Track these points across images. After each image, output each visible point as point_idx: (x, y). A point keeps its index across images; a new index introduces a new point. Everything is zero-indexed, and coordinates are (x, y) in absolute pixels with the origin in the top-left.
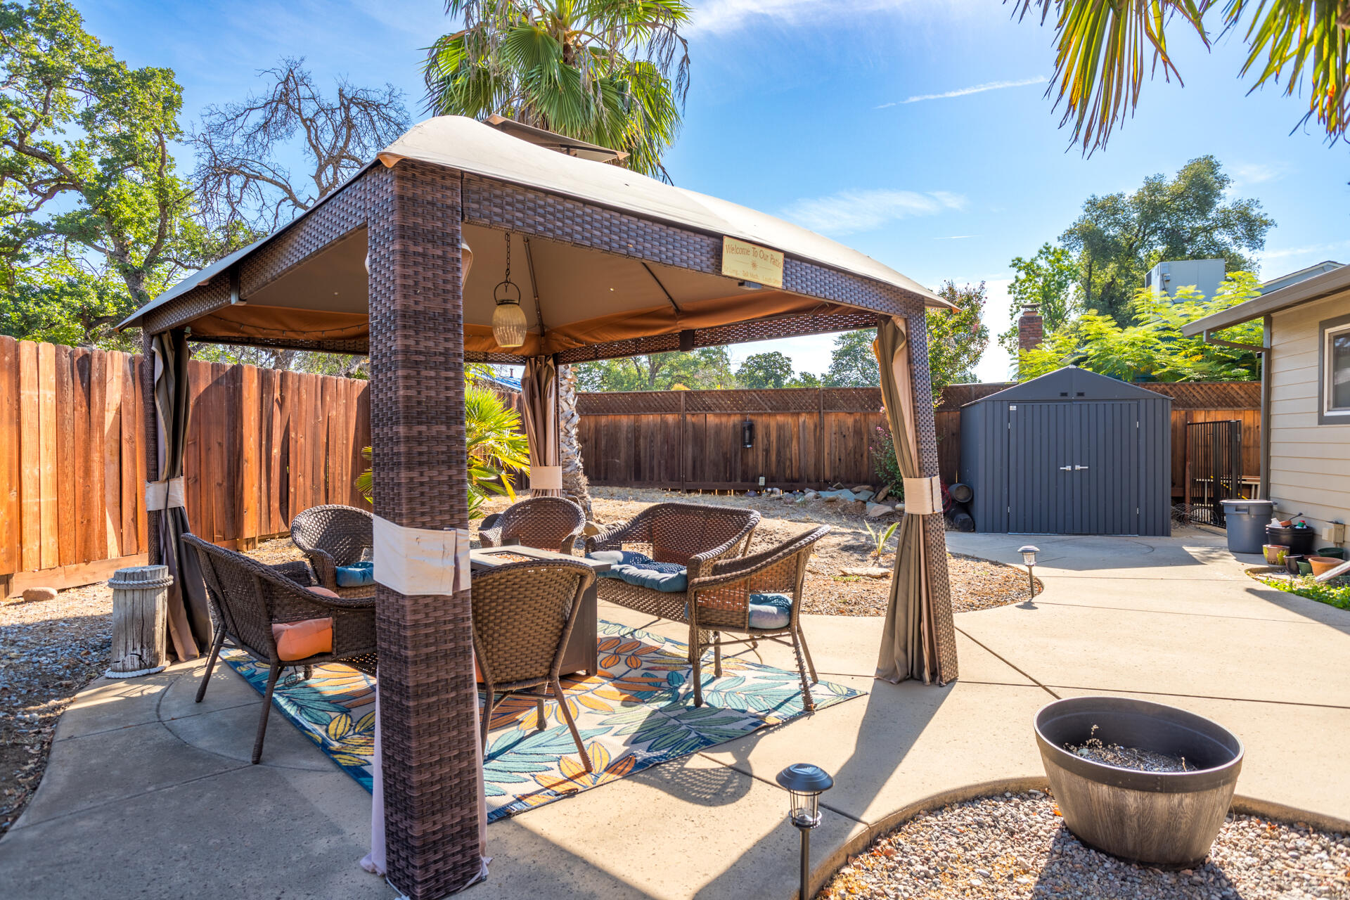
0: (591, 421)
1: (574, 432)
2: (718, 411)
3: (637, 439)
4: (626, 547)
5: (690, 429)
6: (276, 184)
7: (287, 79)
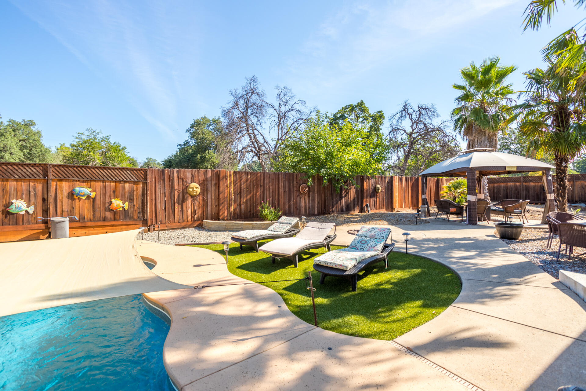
0: (492, 185)
1: (487, 188)
2: (534, 182)
3: (507, 190)
4: (497, 206)
5: (524, 187)
6: (403, 130)
7: (405, 105)
